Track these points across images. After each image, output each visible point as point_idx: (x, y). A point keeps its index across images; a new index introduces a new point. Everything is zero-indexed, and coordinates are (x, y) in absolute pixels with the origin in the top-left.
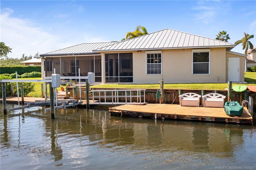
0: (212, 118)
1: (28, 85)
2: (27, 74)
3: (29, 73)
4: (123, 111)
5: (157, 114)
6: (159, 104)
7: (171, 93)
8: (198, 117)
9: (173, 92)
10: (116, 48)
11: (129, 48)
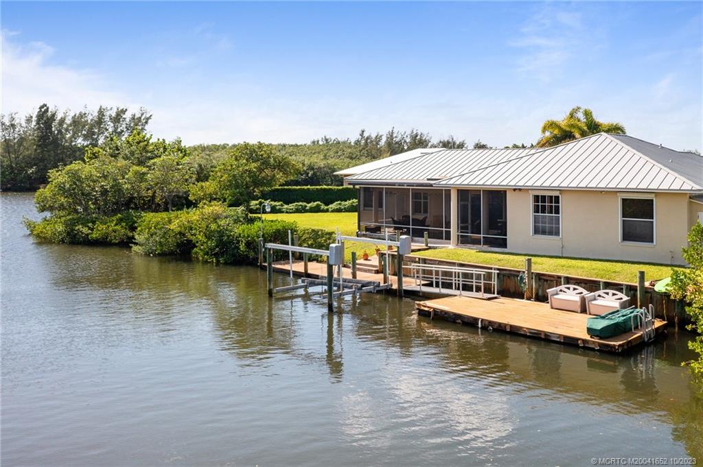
0: (560, 336)
1: (328, 236)
2: (340, 204)
3: (343, 203)
4: (435, 310)
5: (482, 320)
6: (524, 300)
7: (551, 281)
8: (539, 332)
9: (552, 279)
10: (466, 183)
11: (496, 183)
